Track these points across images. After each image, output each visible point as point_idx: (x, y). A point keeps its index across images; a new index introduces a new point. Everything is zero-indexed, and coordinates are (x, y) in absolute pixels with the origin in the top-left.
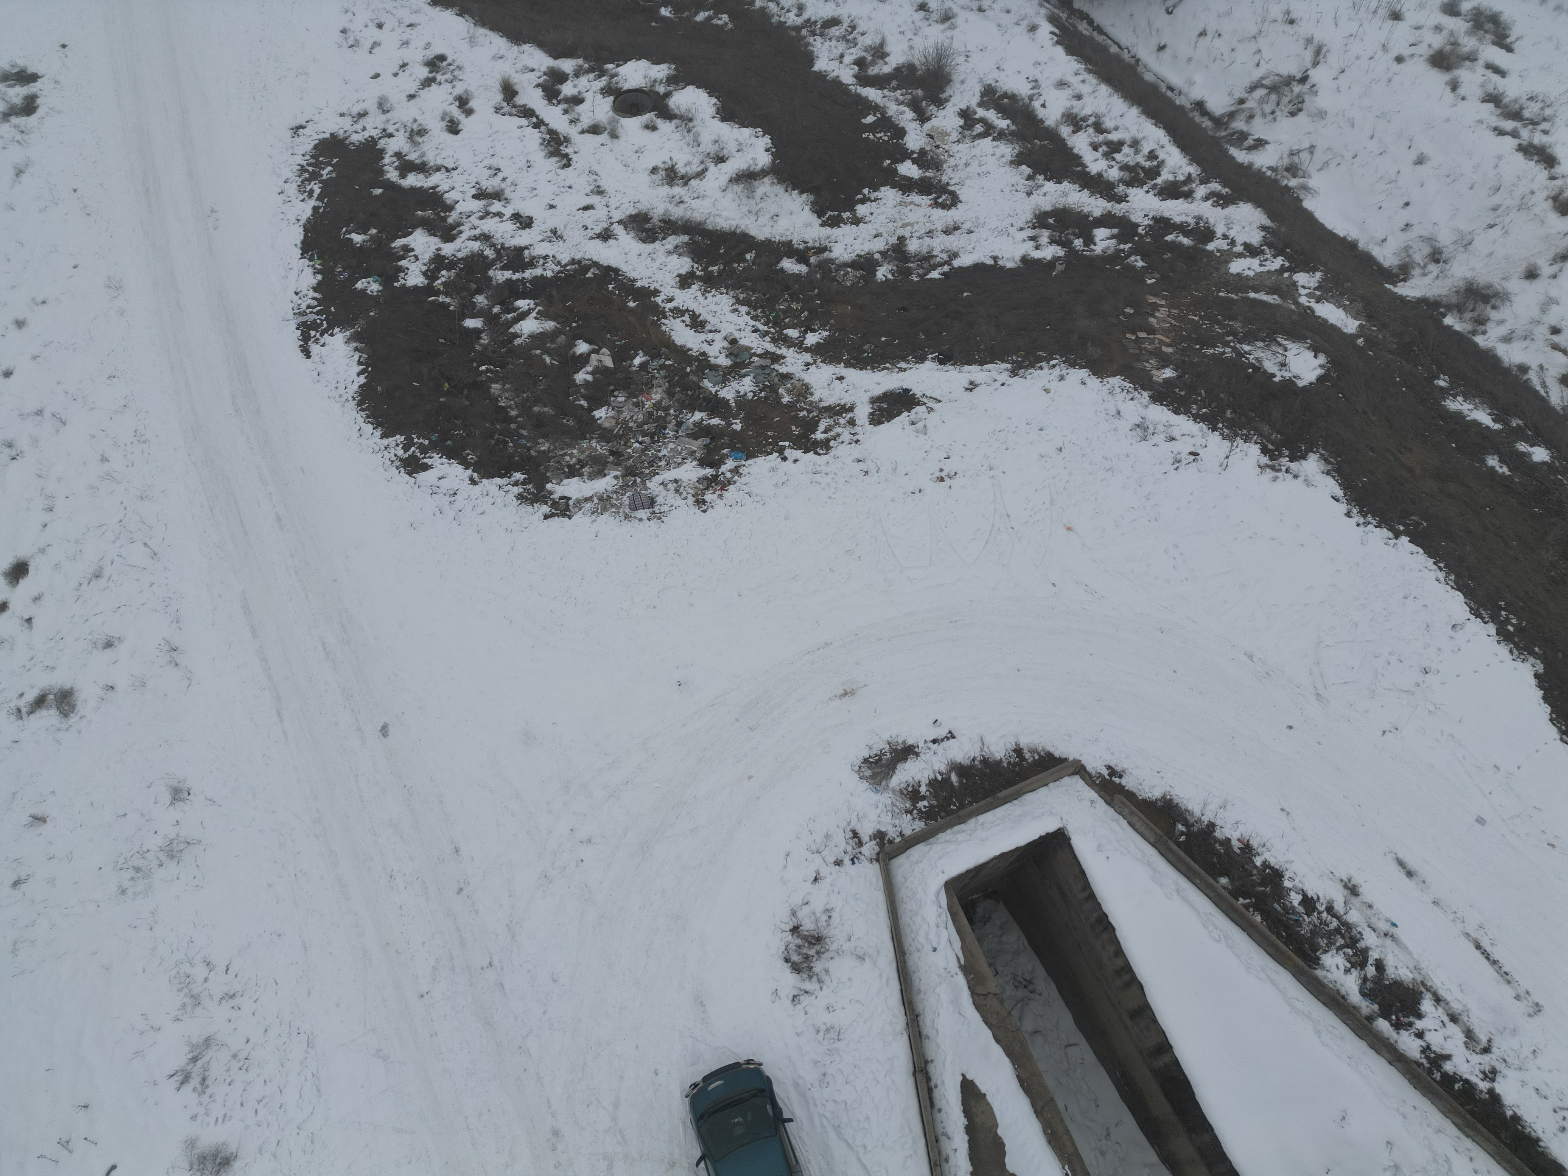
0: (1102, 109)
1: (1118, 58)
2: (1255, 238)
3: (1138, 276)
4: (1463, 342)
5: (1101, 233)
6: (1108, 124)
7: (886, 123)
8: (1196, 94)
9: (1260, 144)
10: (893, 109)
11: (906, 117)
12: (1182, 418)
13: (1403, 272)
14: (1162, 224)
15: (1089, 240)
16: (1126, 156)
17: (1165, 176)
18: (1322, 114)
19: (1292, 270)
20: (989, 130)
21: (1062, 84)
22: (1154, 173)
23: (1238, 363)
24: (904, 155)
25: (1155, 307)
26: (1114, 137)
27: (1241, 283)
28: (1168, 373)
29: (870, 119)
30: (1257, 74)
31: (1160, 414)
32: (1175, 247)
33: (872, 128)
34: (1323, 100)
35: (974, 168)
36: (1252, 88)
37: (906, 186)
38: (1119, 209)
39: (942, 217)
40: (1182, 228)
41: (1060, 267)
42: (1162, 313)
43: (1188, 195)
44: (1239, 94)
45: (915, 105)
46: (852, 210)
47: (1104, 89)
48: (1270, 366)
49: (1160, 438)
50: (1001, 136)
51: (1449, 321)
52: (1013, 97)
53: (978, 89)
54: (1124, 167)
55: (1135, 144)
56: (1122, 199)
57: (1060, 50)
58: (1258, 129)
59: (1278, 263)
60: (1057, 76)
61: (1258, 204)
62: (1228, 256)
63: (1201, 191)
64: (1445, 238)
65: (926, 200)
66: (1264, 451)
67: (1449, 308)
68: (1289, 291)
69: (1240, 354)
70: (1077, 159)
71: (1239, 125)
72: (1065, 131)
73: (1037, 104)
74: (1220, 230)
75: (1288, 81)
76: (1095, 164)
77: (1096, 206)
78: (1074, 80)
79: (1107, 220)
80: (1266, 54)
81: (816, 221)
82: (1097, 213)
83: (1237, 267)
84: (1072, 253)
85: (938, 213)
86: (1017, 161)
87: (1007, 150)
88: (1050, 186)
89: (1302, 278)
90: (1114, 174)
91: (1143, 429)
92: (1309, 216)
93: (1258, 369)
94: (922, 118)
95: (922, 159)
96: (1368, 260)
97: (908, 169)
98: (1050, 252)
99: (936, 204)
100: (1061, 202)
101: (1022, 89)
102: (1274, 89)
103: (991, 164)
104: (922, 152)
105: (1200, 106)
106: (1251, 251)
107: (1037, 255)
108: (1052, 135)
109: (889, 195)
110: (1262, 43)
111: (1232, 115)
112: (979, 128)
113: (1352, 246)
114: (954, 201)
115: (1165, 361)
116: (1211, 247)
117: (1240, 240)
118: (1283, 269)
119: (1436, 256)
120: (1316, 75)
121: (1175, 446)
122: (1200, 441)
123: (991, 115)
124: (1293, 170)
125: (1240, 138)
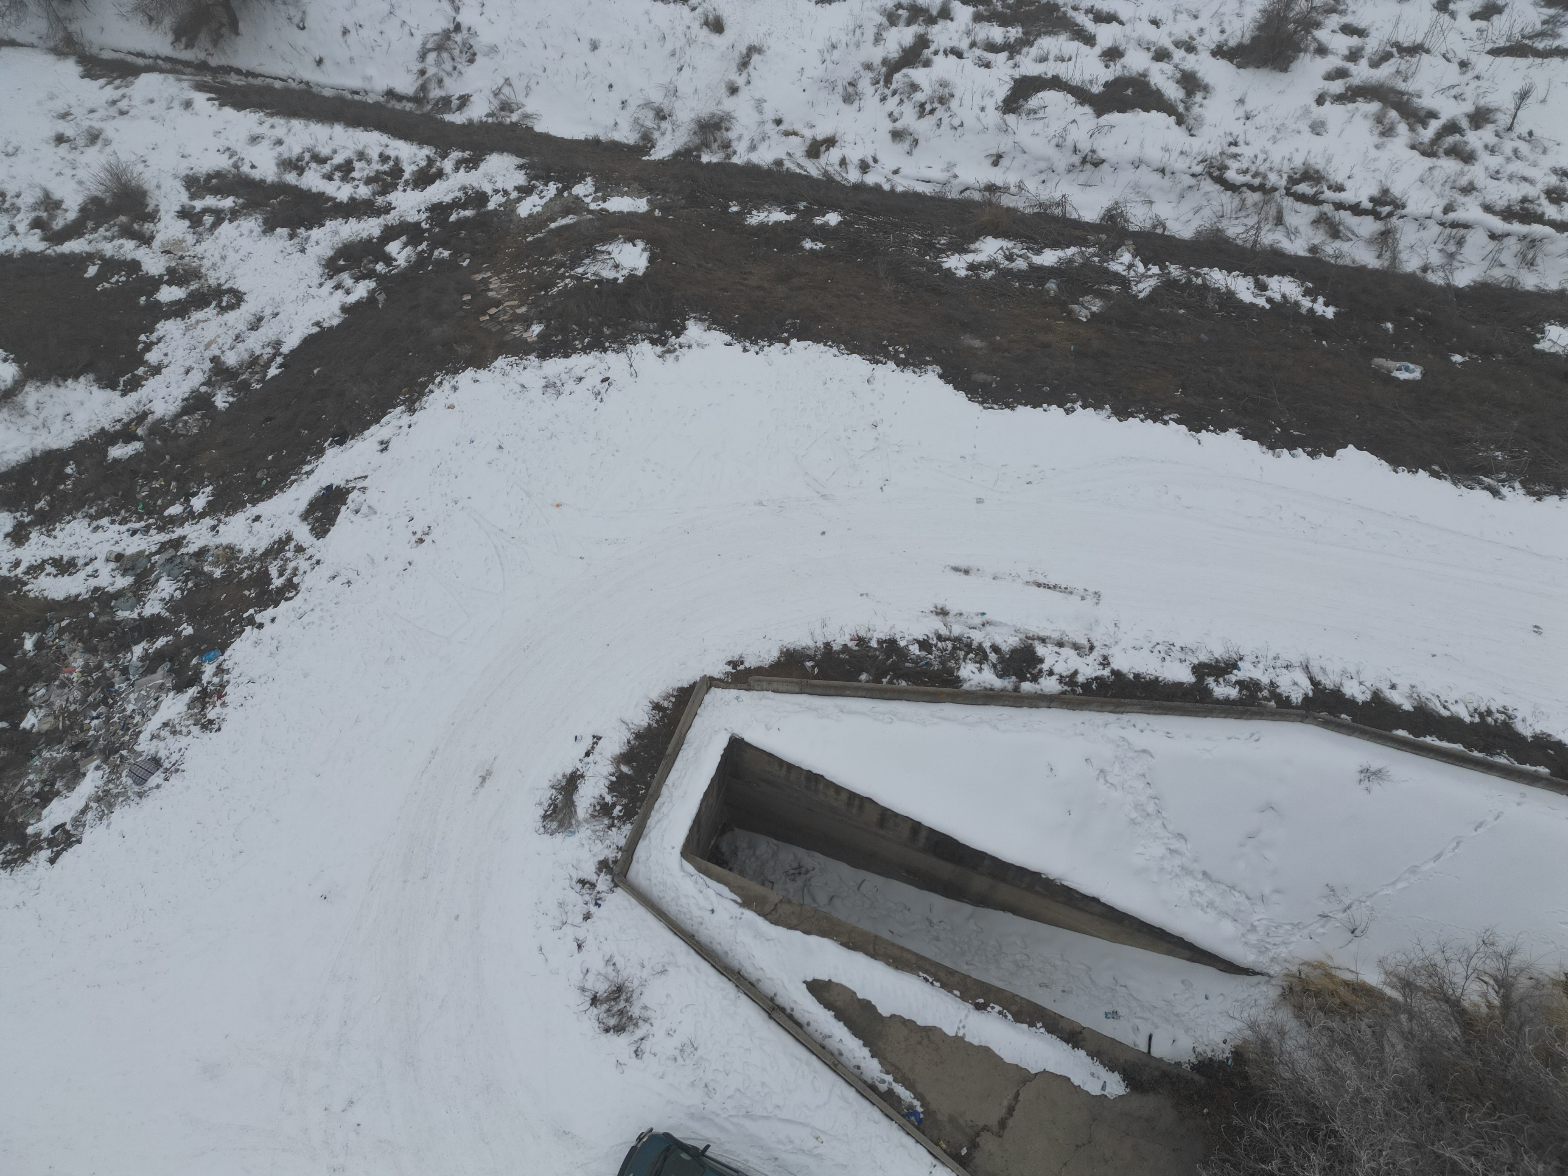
0: (309, 142)
1: (288, 91)
2: (520, 178)
3: (450, 265)
4: (725, 169)
5: (393, 248)
6: (325, 151)
7: (110, 265)
8: (380, 84)
9: (464, 100)
10: (108, 249)
11: (128, 249)
12: (575, 358)
13: (647, 142)
14: (438, 211)
15: (388, 260)
16: (361, 170)
17: (409, 170)
18: (493, 49)
19: (568, 187)
20: (219, 216)
21: (255, 139)
22: (397, 172)
23: (583, 287)
24: (155, 283)
25: (485, 281)
26: (338, 159)
27: (536, 222)
28: (536, 329)
29: (92, 271)
30: (417, 42)
31: (555, 366)
32: (462, 223)
33: (101, 277)
34: (485, 37)
35: (232, 257)
36: (423, 57)
37: (179, 310)
38: (391, 218)
39: (238, 318)
40: (456, 204)
41: (381, 298)
42: (495, 283)
43: (440, 174)
44: (416, 67)
45: (127, 233)
46: (145, 363)
47: (297, 124)
48: (608, 274)
49: (570, 385)
50: (235, 214)
51: (705, 158)
52: (218, 174)
53: (179, 185)
54: (368, 181)
55: (362, 156)
56: (388, 209)
57: (228, 111)
58: (454, 88)
59: (552, 189)
60: (244, 135)
61: (501, 150)
62: (510, 206)
63: (448, 165)
64: (657, 97)
65: (210, 312)
66: (654, 342)
67: (698, 148)
68: (576, 206)
69: (579, 278)
70: (321, 197)
71: (435, 93)
72: (291, 178)
73: (245, 169)
74: (488, 188)
75: (446, 35)
76: (342, 192)
77: (371, 227)
78: (264, 130)
79: (389, 234)
80: (412, 21)
81: (114, 395)
82: (376, 232)
83: (524, 209)
84: (381, 279)
85: (231, 316)
86: (269, 228)
87: (251, 224)
88: (316, 233)
89: (579, 190)
90: (364, 192)
91: (551, 386)
92: (547, 138)
93: (601, 281)
94: (146, 240)
95: (175, 277)
96: (615, 147)
97: (168, 294)
98: (361, 290)
99: (222, 310)
100: (338, 241)
101: (223, 163)
102: (440, 48)
103: (246, 244)
104: (170, 271)
105: (391, 94)
106: (525, 191)
107: (352, 299)
108: (282, 188)
109: (168, 328)
110: (402, 14)
111: (423, 88)
112: (208, 220)
113: (596, 142)
114: (237, 298)
115: (527, 322)
116: (491, 206)
117: (510, 187)
118: (560, 192)
119: (661, 115)
120: (465, 18)
121: (587, 383)
122: (602, 367)
123: (210, 201)
124: (506, 107)
125: (445, 103)
